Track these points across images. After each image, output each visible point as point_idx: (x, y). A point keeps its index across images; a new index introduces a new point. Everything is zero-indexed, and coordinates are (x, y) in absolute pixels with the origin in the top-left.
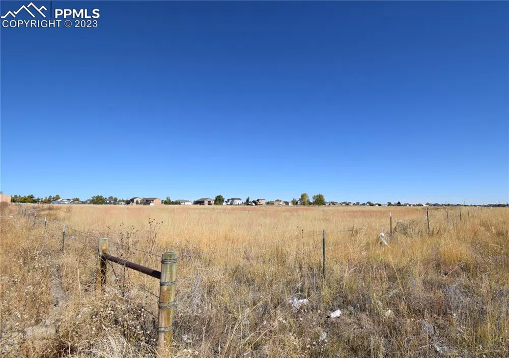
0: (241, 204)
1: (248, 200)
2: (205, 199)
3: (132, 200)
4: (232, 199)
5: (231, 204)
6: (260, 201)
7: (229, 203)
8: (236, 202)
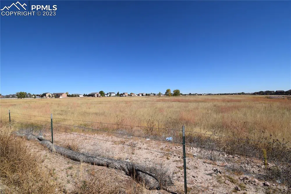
0: (115, 96)
1: (118, 93)
2: (96, 93)
3: (44, 95)
4: (110, 93)
5: (110, 96)
6: (125, 94)
7: (108, 95)
8: (113, 95)
